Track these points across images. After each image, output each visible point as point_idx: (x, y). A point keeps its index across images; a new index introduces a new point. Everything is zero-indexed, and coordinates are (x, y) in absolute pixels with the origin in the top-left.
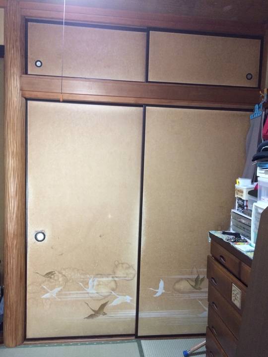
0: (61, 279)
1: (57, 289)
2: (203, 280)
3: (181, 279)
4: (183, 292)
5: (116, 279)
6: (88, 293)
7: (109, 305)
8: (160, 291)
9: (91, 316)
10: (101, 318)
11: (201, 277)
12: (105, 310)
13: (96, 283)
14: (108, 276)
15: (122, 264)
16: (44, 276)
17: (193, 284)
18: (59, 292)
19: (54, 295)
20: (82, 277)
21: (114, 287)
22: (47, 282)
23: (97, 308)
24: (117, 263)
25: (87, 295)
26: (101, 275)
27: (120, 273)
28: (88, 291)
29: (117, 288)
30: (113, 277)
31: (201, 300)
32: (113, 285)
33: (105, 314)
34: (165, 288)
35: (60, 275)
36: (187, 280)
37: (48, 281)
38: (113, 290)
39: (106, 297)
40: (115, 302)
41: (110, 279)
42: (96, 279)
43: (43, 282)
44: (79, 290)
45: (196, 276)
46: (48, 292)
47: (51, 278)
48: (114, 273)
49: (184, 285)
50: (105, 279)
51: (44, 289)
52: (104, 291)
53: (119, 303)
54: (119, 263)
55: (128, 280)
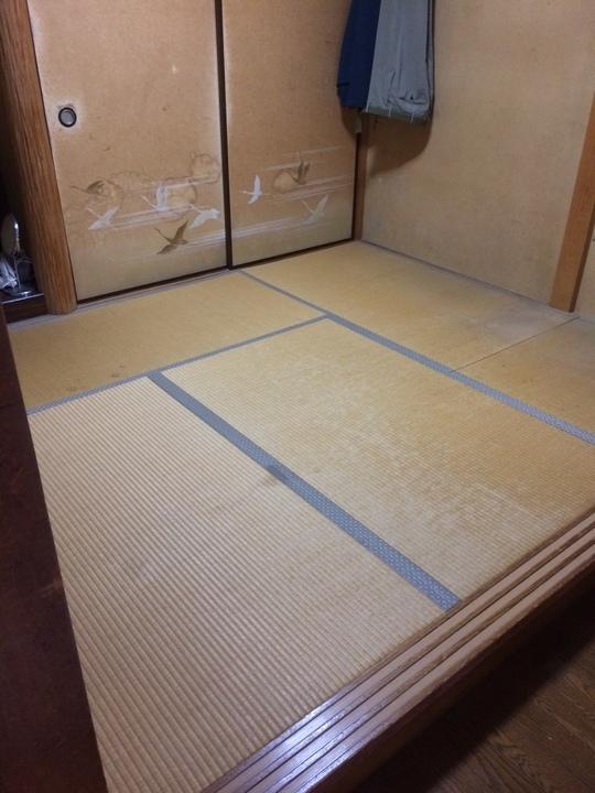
0: (113, 194)
1: (111, 212)
2: (307, 168)
3: (281, 171)
4: (284, 192)
5: (195, 183)
6: (157, 212)
7: (190, 227)
8: (257, 193)
9: (166, 249)
10: (180, 248)
11: (305, 164)
12: (185, 237)
13: (166, 194)
14: (182, 179)
15: (201, 156)
16: (86, 191)
17: (296, 176)
18: (114, 216)
19: (108, 223)
20: (145, 185)
21: (194, 197)
22: (92, 202)
23: (173, 236)
24: (193, 156)
25: (156, 217)
26: (172, 179)
27: (200, 173)
28: (158, 209)
29: (198, 199)
30: (190, 181)
31: (306, 200)
32: (191, 193)
33: (185, 242)
34: (262, 189)
35: (111, 186)
36: (289, 170)
37: (95, 198)
38: (193, 202)
39: (183, 214)
40: (197, 223)
41: (187, 184)
42: (167, 188)
43: (88, 202)
44: (143, 208)
45: (298, 165)
46: (97, 219)
47: (97, 193)
48: (192, 173)
49: (285, 181)
50: (178, 186)
51: (90, 214)
52: (180, 206)
53: (203, 222)
54: (197, 157)
55: (212, 183)
